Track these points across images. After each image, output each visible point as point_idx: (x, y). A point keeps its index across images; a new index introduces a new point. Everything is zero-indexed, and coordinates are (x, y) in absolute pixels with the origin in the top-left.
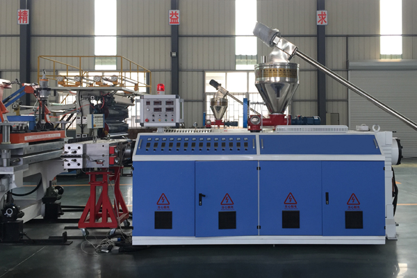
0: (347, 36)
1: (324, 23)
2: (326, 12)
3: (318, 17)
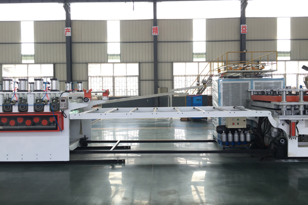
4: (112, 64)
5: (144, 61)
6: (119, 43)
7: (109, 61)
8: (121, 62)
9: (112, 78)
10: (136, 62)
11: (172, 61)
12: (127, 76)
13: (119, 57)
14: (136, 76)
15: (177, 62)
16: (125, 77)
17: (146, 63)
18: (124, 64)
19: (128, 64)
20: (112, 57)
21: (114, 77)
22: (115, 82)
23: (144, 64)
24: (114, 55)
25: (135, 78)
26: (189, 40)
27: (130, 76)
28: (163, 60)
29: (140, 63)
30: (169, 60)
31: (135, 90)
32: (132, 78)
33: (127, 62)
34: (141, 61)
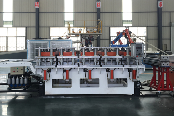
0: (170, 12)
1: (161, 7)
2: (162, 2)
3: (159, 4)
4: (6, 28)
5: (30, 26)
6: (12, 13)
7: (4, 26)
8: (13, 27)
9: (6, 38)
10: (24, 27)
11: (50, 26)
12: (17, 37)
13: (12, 23)
14: (23, 37)
15: (53, 27)
16: (15, 37)
17: (31, 27)
18: (15, 28)
19: (18, 28)
20: (6, 23)
21: (7, 37)
22: (8, 41)
23: (30, 28)
24: (8, 22)
25: (22, 38)
26: (61, 12)
27: (19, 37)
28: (43, 26)
29: (26, 28)
30: (48, 26)
31: (22, 47)
32: (20, 38)
33: (17, 27)
34: (27, 26)
